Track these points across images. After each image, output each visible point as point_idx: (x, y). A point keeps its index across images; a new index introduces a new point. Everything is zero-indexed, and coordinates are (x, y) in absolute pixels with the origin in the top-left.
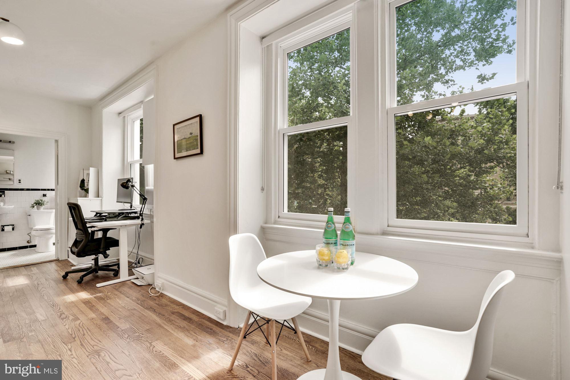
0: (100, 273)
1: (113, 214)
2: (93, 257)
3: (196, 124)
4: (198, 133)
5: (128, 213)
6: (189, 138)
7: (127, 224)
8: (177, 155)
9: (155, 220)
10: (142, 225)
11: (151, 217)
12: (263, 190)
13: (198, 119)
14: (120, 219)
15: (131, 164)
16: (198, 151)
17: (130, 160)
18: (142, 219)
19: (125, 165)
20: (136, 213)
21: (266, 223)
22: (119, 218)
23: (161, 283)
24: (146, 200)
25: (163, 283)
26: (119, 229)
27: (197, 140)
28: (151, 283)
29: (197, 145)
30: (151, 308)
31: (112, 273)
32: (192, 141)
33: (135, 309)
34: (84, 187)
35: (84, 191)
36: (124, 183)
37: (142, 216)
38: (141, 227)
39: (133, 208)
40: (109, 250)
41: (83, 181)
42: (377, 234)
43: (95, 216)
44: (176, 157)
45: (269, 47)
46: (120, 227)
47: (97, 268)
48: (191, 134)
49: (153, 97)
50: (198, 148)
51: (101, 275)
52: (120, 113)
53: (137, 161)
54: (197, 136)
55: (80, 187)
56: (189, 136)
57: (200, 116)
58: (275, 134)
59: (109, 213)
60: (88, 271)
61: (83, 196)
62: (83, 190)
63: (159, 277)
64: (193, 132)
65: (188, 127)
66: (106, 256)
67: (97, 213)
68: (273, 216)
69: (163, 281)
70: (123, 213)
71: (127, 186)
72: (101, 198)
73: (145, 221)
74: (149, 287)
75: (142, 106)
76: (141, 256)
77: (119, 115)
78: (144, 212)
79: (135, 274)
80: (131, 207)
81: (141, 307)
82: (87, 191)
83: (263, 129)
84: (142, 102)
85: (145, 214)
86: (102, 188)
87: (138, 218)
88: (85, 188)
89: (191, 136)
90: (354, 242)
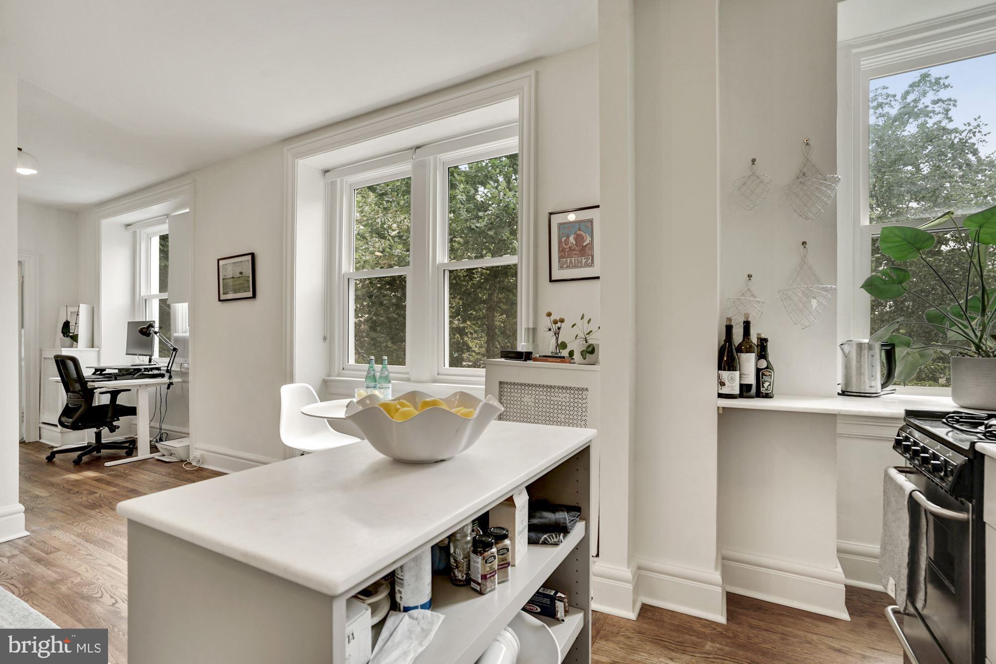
0: (104, 452)
1: (126, 371)
2: (95, 430)
3: (247, 263)
4: (249, 274)
5: (146, 369)
6: (239, 278)
7: (148, 383)
8: (223, 297)
9: (191, 378)
10: (171, 383)
11: (184, 374)
12: (325, 340)
13: (249, 257)
14: (138, 377)
15: (146, 300)
16: (250, 294)
17: (144, 293)
18: (170, 377)
19: (136, 301)
20: (158, 369)
21: (329, 376)
22: (135, 376)
23: (199, 454)
24: (177, 351)
25: (202, 455)
26: (138, 390)
27: (248, 281)
28: (185, 459)
29: (249, 287)
30: (189, 480)
31: (123, 452)
32: (242, 282)
33: (167, 482)
34: (69, 332)
35: (69, 339)
36: (144, 328)
37: (170, 373)
38: (168, 388)
39: (152, 363)
40: (119, 420)
41: (66, 325)
42: (428, 382)
43: (94, 374)
44: (221, 299)
45: (333, 184)
46: (139, 388)
47: (99, 445)
48: (241, 273)
49: (188, 210)
50: (250, 291)
51: (106, 456)
52: (129, 225)
53: (155, 296)
54: (249, 277)
55: (62, 332)
56: (239, 275)
57: (253, 255)
58: (339, 278)
59: (120, 370)
60: (85, 450)
61: (66, 346)
62: (67, 336)
63: (196, 449)
64: (244, 271)
65: (237, 265)
66: (113, 429)
67: (97, 370)
68: (337, 367)
69: (203, 452)
70: (139, 370)
71: (148, 332)
72: (98, 349)
73: (175, 380)
74: (182, 463)
75: (167, 221)
76: (165, 430)
77: (126, 228)
78: (172, 369)
79: (160, 450)
80: (150, 361)
81: (176, 480)
82: (75, 338)
83: (326, 272)
84: (167, 215)
85: (174, 371)
86: (100, 334)
87: (162, 376)
88: (71, 334)
89: (241, 275)
90: (390, 385)
